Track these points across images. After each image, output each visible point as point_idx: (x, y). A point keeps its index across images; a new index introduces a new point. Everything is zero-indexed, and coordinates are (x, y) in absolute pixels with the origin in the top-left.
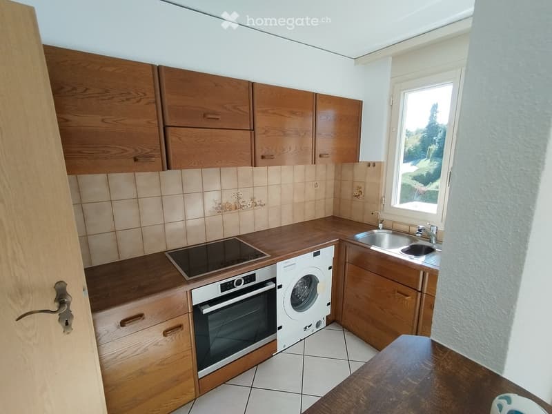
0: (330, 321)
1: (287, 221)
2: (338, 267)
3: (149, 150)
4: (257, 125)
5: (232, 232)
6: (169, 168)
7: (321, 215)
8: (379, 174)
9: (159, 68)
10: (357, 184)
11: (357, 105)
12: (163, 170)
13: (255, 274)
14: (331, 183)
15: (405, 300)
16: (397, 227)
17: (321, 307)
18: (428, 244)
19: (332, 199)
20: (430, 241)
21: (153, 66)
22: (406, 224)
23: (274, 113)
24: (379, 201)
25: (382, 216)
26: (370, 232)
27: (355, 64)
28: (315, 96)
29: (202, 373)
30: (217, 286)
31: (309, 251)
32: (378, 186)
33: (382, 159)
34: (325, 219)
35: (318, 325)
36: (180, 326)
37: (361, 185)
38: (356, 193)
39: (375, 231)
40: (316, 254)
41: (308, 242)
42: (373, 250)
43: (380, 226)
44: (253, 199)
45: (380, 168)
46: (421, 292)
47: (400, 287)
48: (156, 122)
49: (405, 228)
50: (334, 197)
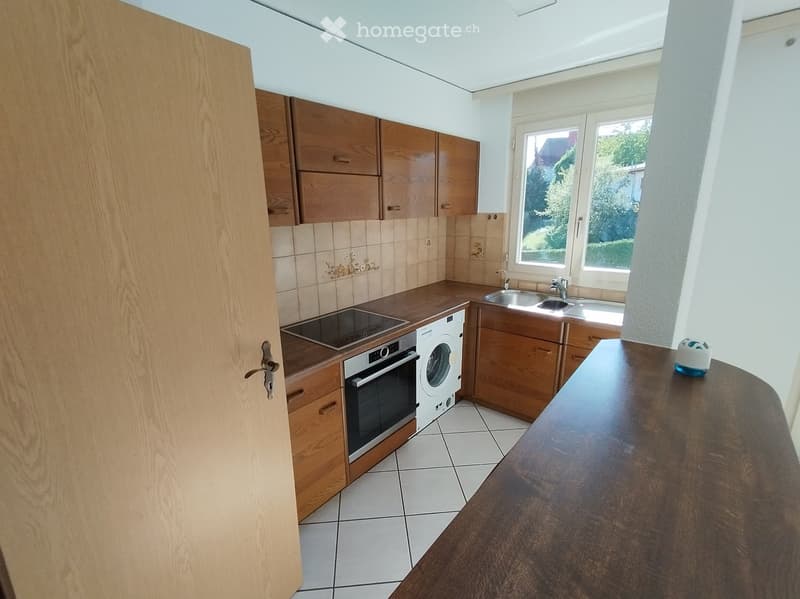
0: (460, 397)
1: (401, 288)
2: (469, 334)
3: (281, 200)
4: (385, 170)
5: (346, 303)
6: (301, 222)
7: (434, 280)
8: (501, 227)
9: (291, 99)
10: (475, 240)
11: (474, 147)
12: (296, 224)
13: (398, 343)
14: (443, 240)
15: (547, 355)
16: (522, 285)
17: (452, 382)
18: (559, 299)
19: (444, 260)
20: (561, 297)
21: (285, 97)
22: (534, 282)
23: (400, 156)
24: (503, 258)
25: (507, 275)
26: (497, 293)
27: (473, 98)
28: (437, 135)
29: (353, 457)
30: (365, 356)
31: (443, 316)
32: (501, 241)
33: (505, 210)
34: (438, 283)
35: (448, 403)
36: (334, 403)
37: (481, 241)
38: (475, 250)
39: (503, 291)
40: (450, 319)
41: (439, 306)
42: (510, 309)
43: (506, 285)
44: (366, 261)
45: (503, 219)
46: (563, 344)
47: (541, 344)
48: (288, 165)
49: (533, 286)
50: (446, 258)
